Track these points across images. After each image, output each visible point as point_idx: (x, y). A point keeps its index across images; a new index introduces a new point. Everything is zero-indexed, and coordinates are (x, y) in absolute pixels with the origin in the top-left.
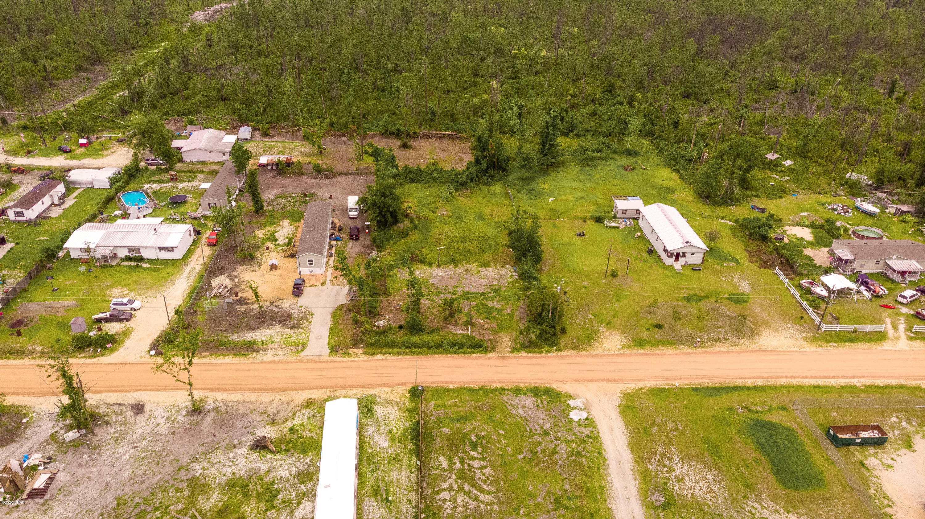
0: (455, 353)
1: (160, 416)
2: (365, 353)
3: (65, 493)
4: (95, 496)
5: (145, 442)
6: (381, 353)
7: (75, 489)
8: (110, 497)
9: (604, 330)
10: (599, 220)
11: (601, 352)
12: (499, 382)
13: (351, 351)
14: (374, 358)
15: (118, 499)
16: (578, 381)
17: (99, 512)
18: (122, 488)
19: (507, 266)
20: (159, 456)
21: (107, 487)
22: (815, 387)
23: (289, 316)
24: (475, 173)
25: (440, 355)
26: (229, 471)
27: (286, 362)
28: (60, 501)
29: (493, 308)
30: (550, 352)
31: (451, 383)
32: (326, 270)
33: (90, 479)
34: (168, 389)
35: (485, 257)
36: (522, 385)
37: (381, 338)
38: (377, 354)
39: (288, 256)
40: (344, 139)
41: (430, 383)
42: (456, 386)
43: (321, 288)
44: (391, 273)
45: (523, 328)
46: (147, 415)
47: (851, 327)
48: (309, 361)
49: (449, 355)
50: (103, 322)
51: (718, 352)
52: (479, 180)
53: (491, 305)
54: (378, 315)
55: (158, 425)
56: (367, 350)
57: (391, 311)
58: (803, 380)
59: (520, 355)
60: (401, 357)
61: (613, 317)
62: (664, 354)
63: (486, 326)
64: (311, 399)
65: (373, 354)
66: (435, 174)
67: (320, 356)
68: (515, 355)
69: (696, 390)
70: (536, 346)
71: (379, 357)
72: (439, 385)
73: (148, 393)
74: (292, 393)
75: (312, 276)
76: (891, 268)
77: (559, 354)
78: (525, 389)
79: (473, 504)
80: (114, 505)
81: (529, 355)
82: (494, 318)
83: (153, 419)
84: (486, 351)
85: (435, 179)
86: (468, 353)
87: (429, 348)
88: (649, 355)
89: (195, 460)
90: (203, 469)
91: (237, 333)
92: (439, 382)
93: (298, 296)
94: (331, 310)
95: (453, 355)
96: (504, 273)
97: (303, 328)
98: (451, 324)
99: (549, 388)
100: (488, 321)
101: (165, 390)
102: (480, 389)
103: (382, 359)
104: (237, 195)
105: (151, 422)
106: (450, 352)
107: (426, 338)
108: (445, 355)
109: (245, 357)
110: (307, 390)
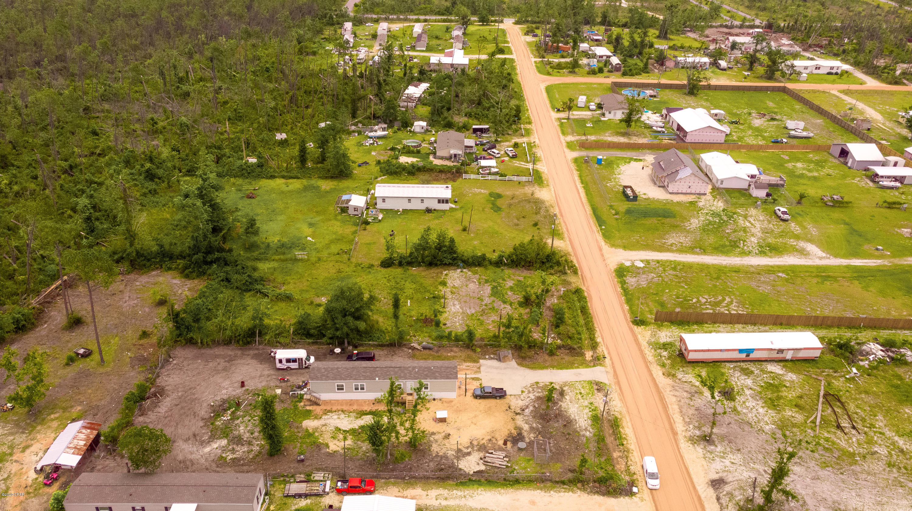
1: (722, 464)
3: (837, 504)
4: (828, 483)
5: (757, 466)
7: (830, 499)
8: (823, 473)
15: (823, 468)
17: (841, 476)
18: (812, 468)
20: (768, 453)
21: (816, 478)
26: (761, 410)
27: (621, 392)
28: (846, 506)
33: (814, 493)
34: (685, 466)
36: (616, 280)
46: (725, 474)
48: (616, 377)
55: (733, 463)
64: (663, 374)
67: (607, 372)
73: (695, 480)
74: (661, 385)
76: (469, 147)
78: (620, 280)
80: (830, 469)
83: (727, 469)
89: (761, 430)
90: (767, 424)
94: (527, 371)
101: (687, 469)
105: (731, 469)
109: (621, 419)
110: (655, 376)
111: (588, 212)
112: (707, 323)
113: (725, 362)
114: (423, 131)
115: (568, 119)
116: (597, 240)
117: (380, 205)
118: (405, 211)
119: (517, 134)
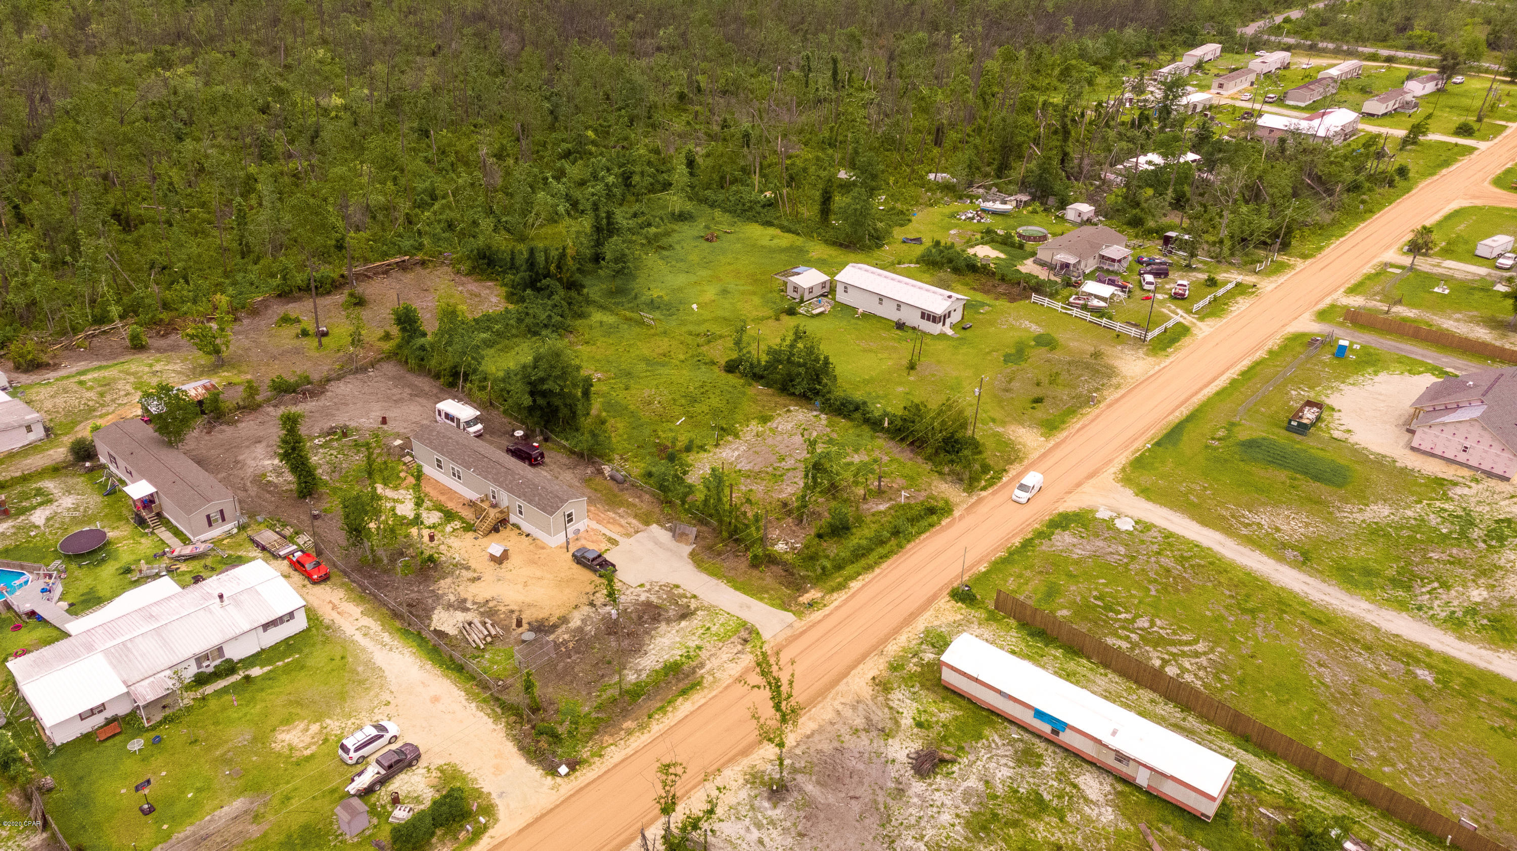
0: (922, 532)
2: (830, 592)
9: (1003, 430)
13: (804, 600)
16: (1070, 493)
19: (792, 408)
22: (1218, 394)
23: (652, 607)
24: (562, 304)
35: (750, 409)
36: (1036, 526)
37: (825, 561)
38: (847, 583)
39: (489, 533)
43: (620, 548)
45: (931, 467)
47: (1162, 328)
50: (377, 787)
51: (1117, 400)
56: (820, 587)
58: (1217, 382)
59: (980, 497)
62: (1097, 416)
63: (895, 486)
66: (495, 327)
67: (793, 625)
69: (1158, 444)
70: (976, 480)
74: (842, 687)
75: (577, 539)
76: (1109, 259)
78: (1045, 529)
79: (1203, 660)
84: (946, 511)
86: (935, 524)
87: (886, 543)
88: (1076, 433)
91: (623, 668)
97: (699, 608)
99: (1061, 514)
102: (1011, 554)
107: (864, 533)
108: (917, 541)
109: (703, 688)
110: (853, 673)
111: (1171, 417)
112: (1089, 658)
113: (1012, 722)
114: (1079, 220)
115: (1411, 268)
116: (1111, 461)
117: (841, 296)
118: (867, 316)
119: (1249, 267)
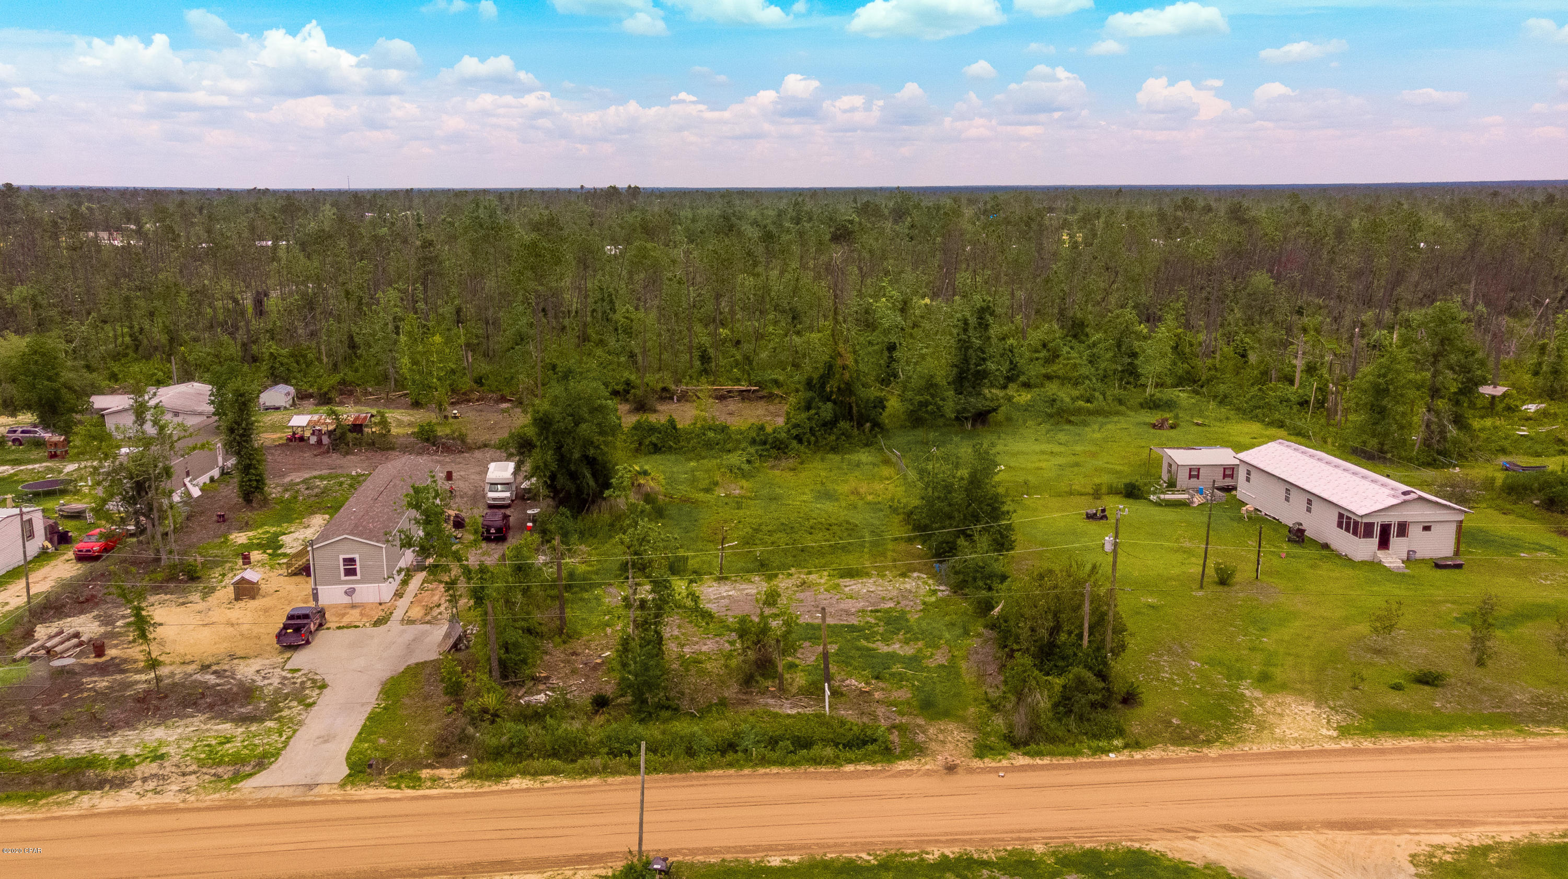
0: (781, 763)
2: (469, 776)
6: (524, 773)
9: (1258, 694)
10: (1132, 492)
11: (1277, 747)
12: (953, 841)
13: (425, 773)
14: (501, 787)
16: (1235, 829)
19: (915, 574)
23: (248, 692)
24: (808, 425)
25: (732, 771)
27: (178, 810)
29: (892, 656)
30: (1106, 751)
31: (772, 849)
32: (399, 595)
35: (851, 561)
36: (1039, 848)
37: (532, 731)
38: (511, 775)
39: (295, 574)
40: (505, 405)
41: (693, 852)
42: (795, 858)
43: (371, 630)
44: (586, 595)
45: (994, 694)
48: (263, 804)
49: (762, 771)
52: (817, 441)
53: (884, 649)
54: (534, 678)
56: (478, 767)
57: (574, 672)
59: (1005, 763)
60: (594, 780)
61: (1268, 663)
63: (877, 695)
65: (498, 777)
66: (711, 434)
67: (310, 787)
68: (988, 762)
70: (1053, 740)
71: (517, 782)
72: (728, 857)
75: (353, 606)
77: (1138, 756)
78: (1051, 861)
81: (1038, 761)
82: (901, 677)
84: (887, 753)
85: (709, 445)
86: (829, 762)
87: (690, 752)
88: (1442, 750)
91: (46, 740)
92: (728, 849)
93: (293, 648)
94: (386, 675)
95: (775, 770)
96: (908, 586)
97: (279, 720)
98: (764, 692)
99: (1139, 852)
100: (881, 684)
102: (883, 866)
103: (528, 790)
104: (212, 480)
106: (764, 761)
107: (682, 727)
108: (746, 771)
117: (1241, 489)
